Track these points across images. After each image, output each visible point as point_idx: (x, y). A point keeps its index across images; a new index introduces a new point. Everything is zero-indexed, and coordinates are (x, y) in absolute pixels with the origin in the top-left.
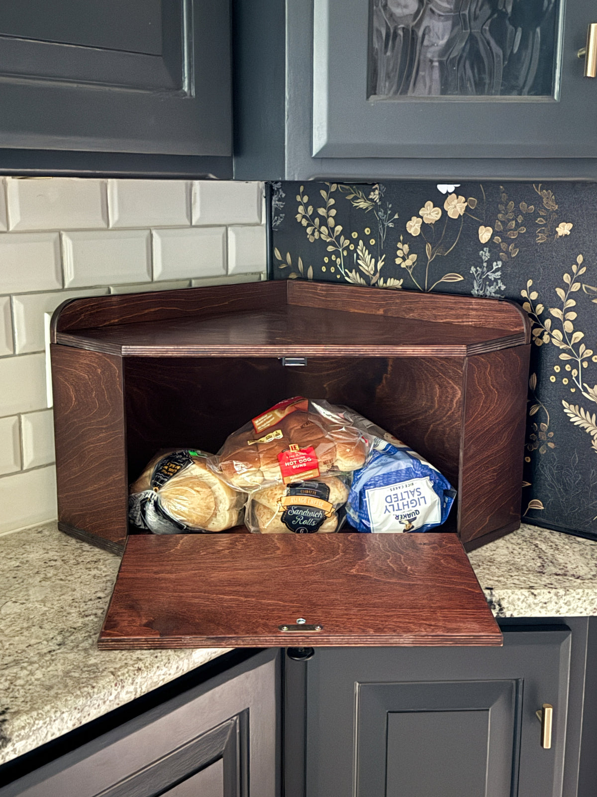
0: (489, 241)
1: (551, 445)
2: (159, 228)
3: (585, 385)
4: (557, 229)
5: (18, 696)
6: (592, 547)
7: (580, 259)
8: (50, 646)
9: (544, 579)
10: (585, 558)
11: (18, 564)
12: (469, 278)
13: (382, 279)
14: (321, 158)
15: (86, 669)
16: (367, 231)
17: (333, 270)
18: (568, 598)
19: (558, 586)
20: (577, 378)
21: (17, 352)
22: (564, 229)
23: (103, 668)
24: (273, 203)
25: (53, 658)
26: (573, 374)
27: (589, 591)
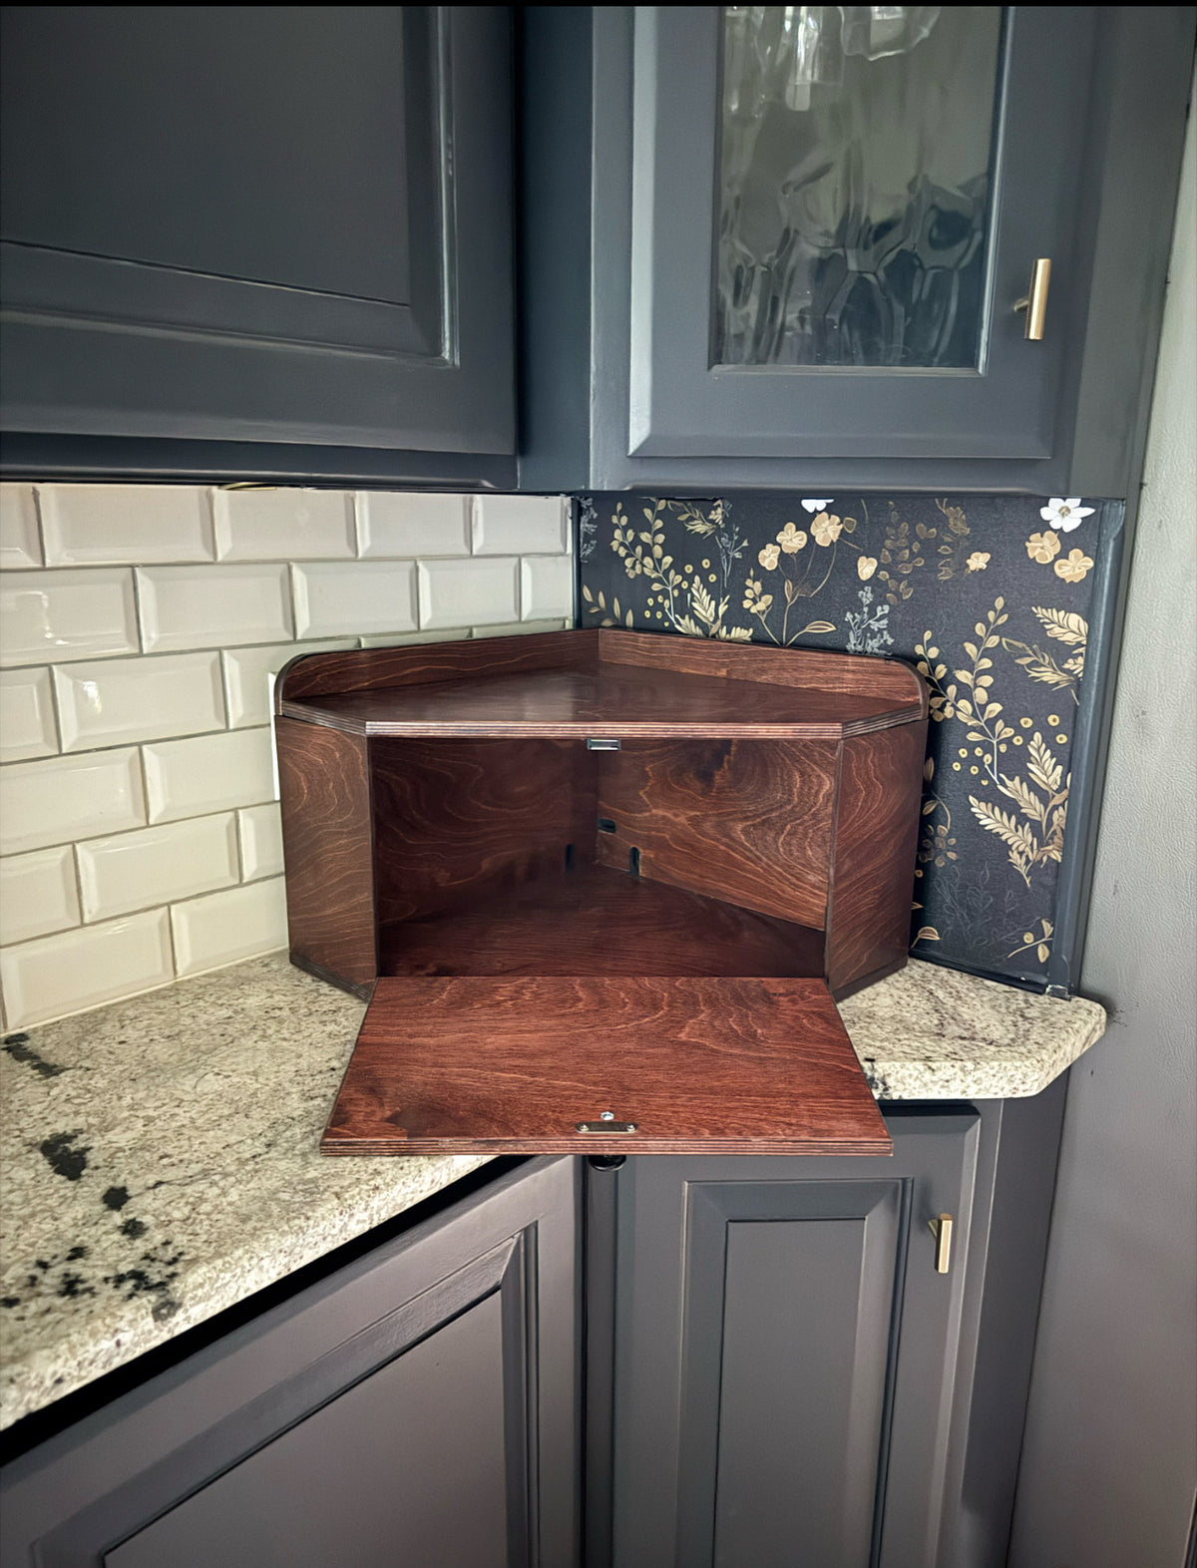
0: (872, 577)
1: (952, 856)
2: (426, 558)
3: (1002, 775)
4: (968, 561)
5: (199, 1231)
6: (1007, 995)
7: (999, 603)
8: (256, 1147)
9: (944, 1045)
10: (999, 1012)
11: (230, 1013)
12: (844, 628)
13: (725, 628)
14: (642, 457)
15: (300, 1187)
16: (706, 564)
17: (659, 615)
18: (978, 1074)
19: (965, 1057)
20: (991, 766)
21: (231, 727)
22: (978, 561)
23: (325, 1185)
24: (582, 526)
25: (257, 1167)
26: (985, 760)
27: (1008, 1064)
